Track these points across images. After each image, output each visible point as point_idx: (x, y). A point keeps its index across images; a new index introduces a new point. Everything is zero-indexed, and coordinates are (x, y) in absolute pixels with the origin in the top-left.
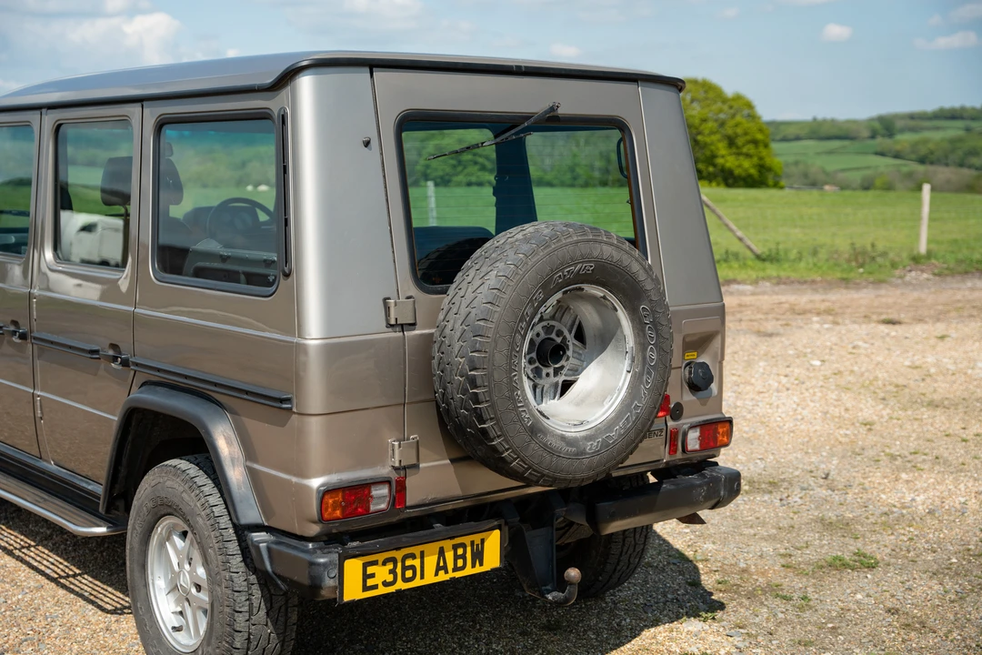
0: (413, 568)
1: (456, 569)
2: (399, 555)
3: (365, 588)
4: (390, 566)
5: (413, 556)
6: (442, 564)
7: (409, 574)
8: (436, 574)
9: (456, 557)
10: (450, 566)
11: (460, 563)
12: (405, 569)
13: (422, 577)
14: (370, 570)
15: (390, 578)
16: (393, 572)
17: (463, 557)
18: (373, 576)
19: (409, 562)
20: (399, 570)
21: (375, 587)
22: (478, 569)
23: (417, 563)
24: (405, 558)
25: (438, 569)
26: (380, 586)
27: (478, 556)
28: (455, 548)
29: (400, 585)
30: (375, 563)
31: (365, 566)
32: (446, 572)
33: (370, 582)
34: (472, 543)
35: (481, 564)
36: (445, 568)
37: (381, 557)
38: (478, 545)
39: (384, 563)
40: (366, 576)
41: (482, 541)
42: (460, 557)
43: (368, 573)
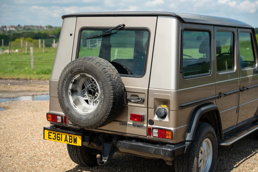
1: (69, 142)
2: (57, 133)
4: (54, 135)
5: (59, 134)
6: (66, 139)
8: (65, 141)
9: (70, 139)
11: (71, 141)
12: (58, 137)
13: (61, 141)
14: (50, 134)
15: (54, 138)
16: (55, 136)
17: (72, 139)
18: (50, 136)
19: (58, 136)
20: (56, 136)
21: (51, 138)
22: (75, 144)
23: (60, 136)
24: (58, 134)
25: (65, 140)
26: (52, 139)
27: (75, 141)
28: (70, 136)
29: (57, 140)
30: (51, 133)
31: (49, 133)
32: (67, 142)
33: (50, 137)
34: (74, 137)
35: (76, 143)
36: (67, 140)
37: (53, 132)
38: (75, 138)
39: (53, 133)
40: (49, 135)
41: (77, 137)
42: (71, 139)
43: (50, 135)
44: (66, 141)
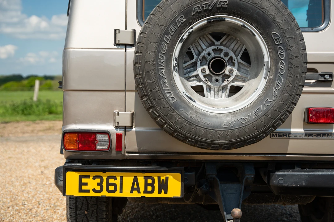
0: (115, 185)
1: (146, 191)
2: (105, 175)
3: (81, 190)
4: (98, 180)
5: (115, 178)
6: (135, 186)
7: (111, 188)
8: (132, 192)
9: (146, 185)
10: (142, 188)
12: (108, 184)
13: (121, 192)
14: (84, 180)
15: (98, 188)
16: (100, 184)
17: (152, 185)
18: (86, 184)
19: (111, 181)
20: (104, 184)
21: (88, 191)
22: (163, 195)
23: (117, 182)
24: (109, 178)
25: (133, 189)
26: (91, 191)
27: (163, 186)
28: (146, 178)
29: (105, 193)
30: (88, 177)
31: (81, 178)
32: (139, 192)
33: (84, 188)
34: (159, 178)
35: (166, 192)
36: (138, 189)
38: (163, 180)
39: (94, 178)
40: (81, 184)
41: (167, 178)
42: (150, 185)
43: (83, 182)
44: (134, 191)
